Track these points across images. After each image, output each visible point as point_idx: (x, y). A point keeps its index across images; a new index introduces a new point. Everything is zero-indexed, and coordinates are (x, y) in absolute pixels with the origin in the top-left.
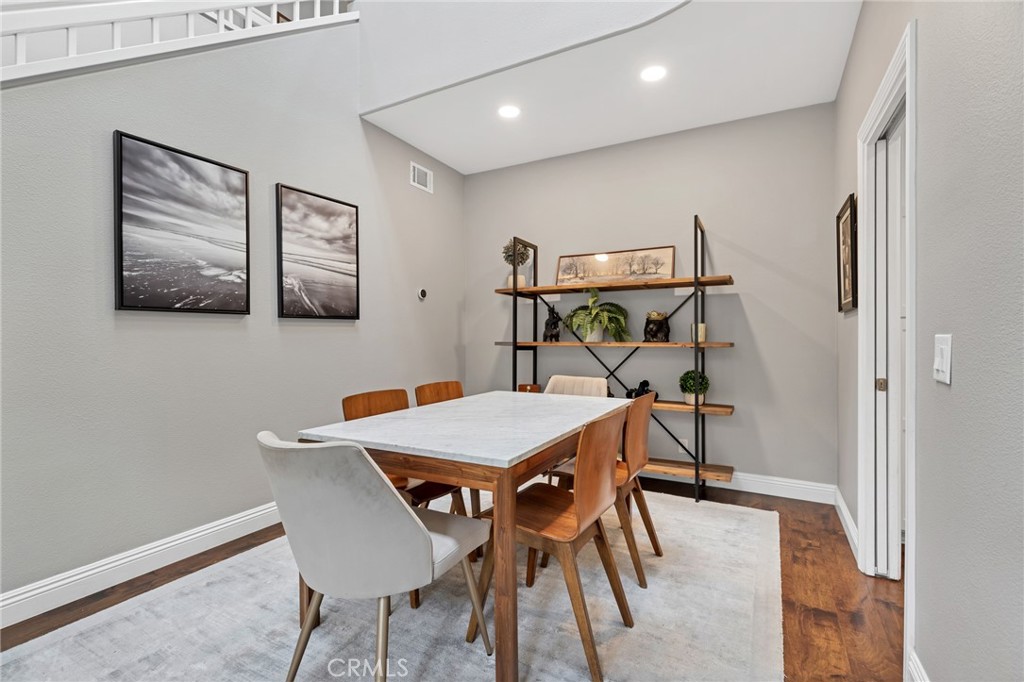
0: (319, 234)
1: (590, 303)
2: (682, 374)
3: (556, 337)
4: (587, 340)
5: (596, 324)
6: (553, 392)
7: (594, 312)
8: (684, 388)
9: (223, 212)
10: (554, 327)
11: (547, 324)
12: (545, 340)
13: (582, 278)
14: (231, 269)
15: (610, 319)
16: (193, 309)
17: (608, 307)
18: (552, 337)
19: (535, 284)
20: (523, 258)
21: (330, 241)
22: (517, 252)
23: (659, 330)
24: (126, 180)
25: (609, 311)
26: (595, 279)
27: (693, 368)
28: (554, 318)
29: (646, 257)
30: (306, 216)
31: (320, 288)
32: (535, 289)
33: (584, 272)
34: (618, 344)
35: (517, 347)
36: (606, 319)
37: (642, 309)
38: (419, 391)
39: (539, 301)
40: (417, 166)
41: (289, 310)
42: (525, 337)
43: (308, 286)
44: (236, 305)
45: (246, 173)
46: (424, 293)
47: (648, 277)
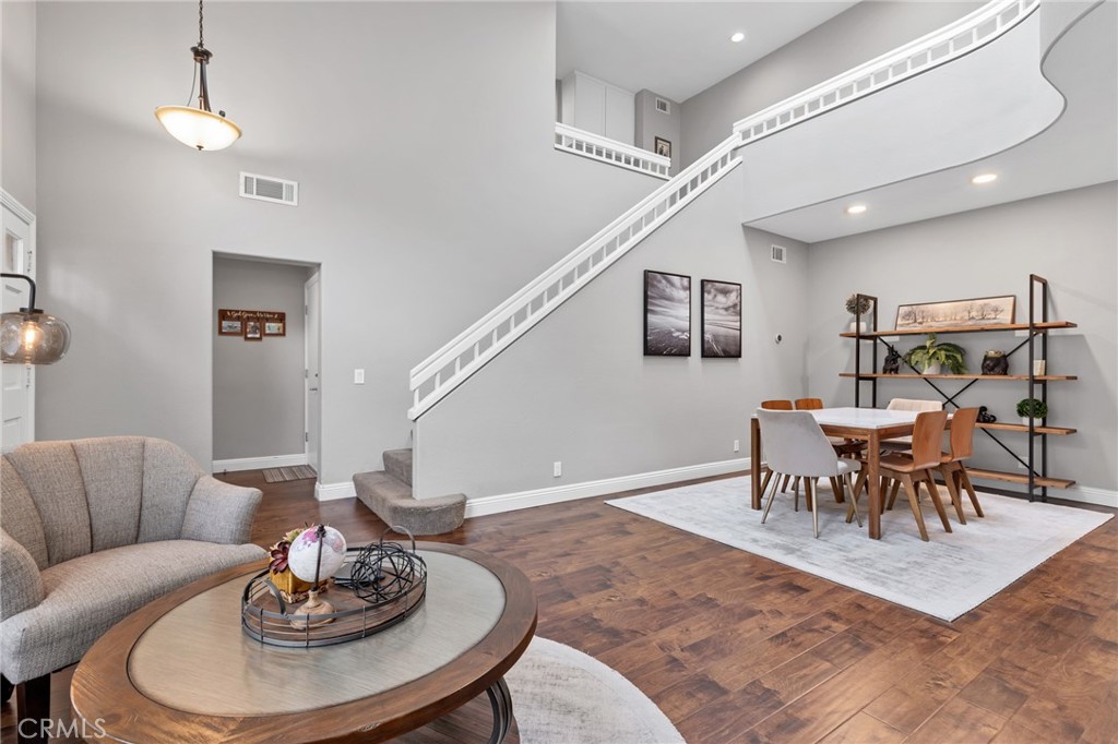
0: (721, 306)
1: (928, 344)
2: (1019, 402)
3: (896, 370)
4: (925, 373)
5: (933, 360)
6: (894, 408)
7: (931, 352)
8: (1021, 413)
9: (680, 301)
10: (894, 362)
11: (887, 360)
12: (885, 372)
13: (921, 323)
14: (683, 332)
15: (947, 357)
16: (670, 354)
17: (945, 347)
18: (891, 370)
19: (875, 329)
20: (865, 308)
21: (727, 309)
22: (860, 305)
23: (998, 365)
24: (649, 293)
25: (945, 350)
26: (933, 324)
27: (1027, 397)
28: (893, 355)
29: (985, 305)
30: (715, 296)
31: (722, 339)
32: (875, 333)
33: (923, 318)
34: (955, 377)
35: (859, 378)
36: (944, 357)
37: (980, 348)
38: (797, 402)
39: (878, 341)
40: (776, 246)
41: (707, 353)
42: (866, 370)
43: (716, 337)
44: (684, 352)
45: (690, 277)
46: (780, 338)
47: (987, 322)
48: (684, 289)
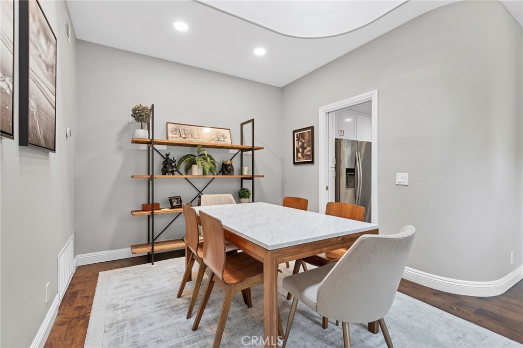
0: (43, 57)
3: (173, 172)
10: (172, 166)
11: (166, 164)
12: (164, 174)
13: (185, 138)
21: (47, 67)
26: (192, 139)
28: (171, 160)
29: (218, 132)
30: (39, 32)
31: (43, 116)
37: (220, 157)
40: (67, 18)
41: (31, 138)
43: (39, 112)
47: (221, 142)
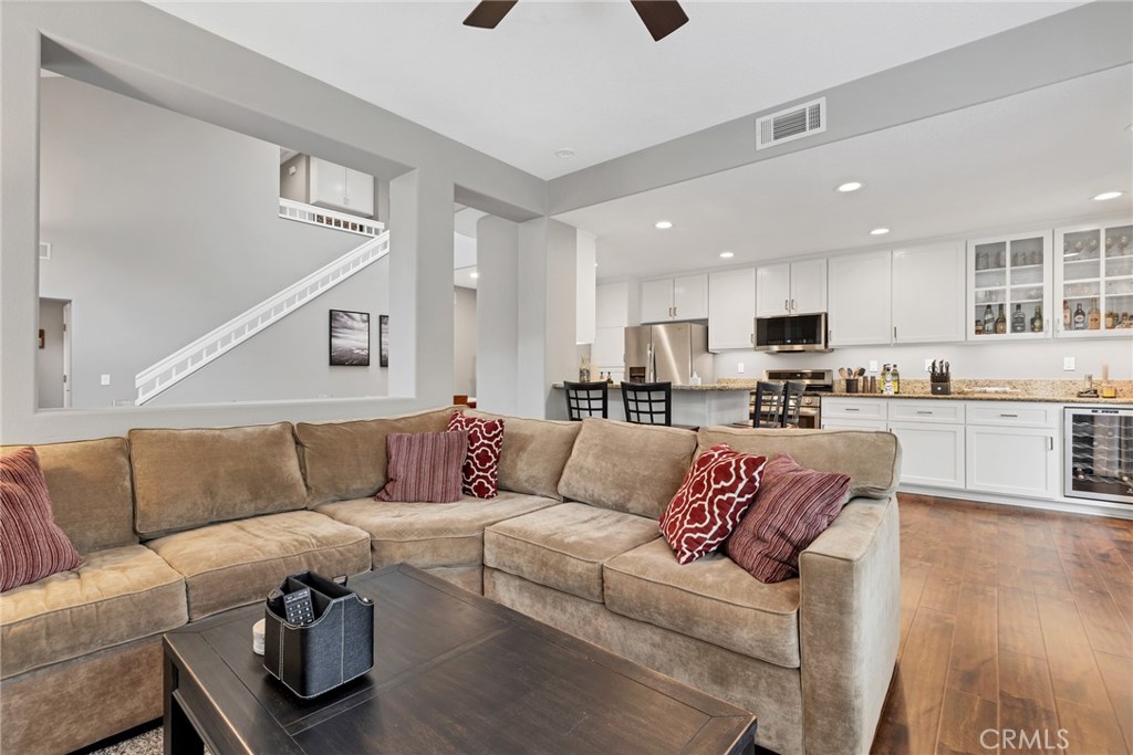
9: (360, 330)
14: (363, 350)
16: (351, 365)
24: (333, 325)
41: (383, 364)
44: (364, 363)
45: (369, 314)
48: (364, 321)
